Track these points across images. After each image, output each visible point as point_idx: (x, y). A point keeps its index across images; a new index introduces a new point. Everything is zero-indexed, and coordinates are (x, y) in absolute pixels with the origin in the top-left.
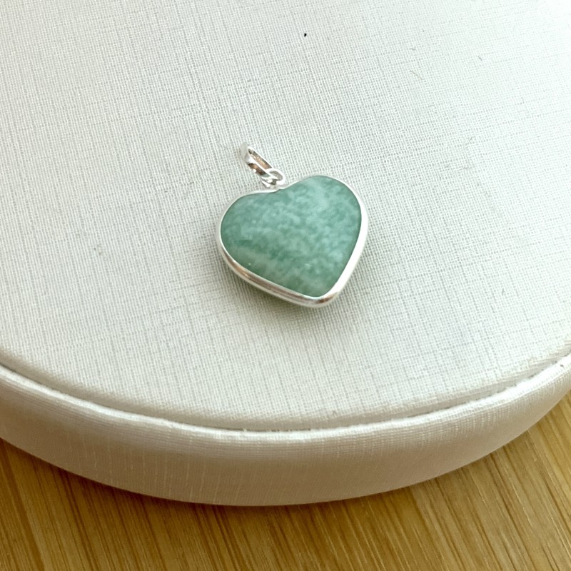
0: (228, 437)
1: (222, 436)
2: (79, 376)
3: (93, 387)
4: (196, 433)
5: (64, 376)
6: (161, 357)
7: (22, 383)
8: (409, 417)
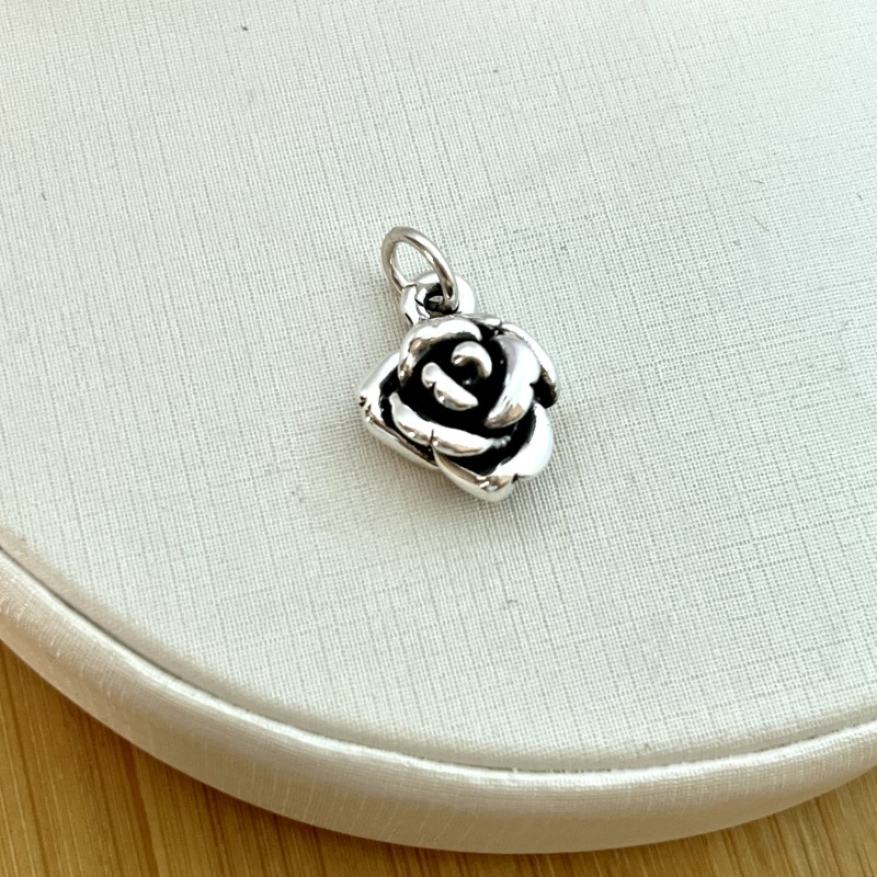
0: (491, 780)
1: (482, 779)
2: (274, 688)
3: (294, 704)
4: (444, 774)
5: (253, 686)
6: (392, 660)
7: (190, 696)
8: (755, 752)
